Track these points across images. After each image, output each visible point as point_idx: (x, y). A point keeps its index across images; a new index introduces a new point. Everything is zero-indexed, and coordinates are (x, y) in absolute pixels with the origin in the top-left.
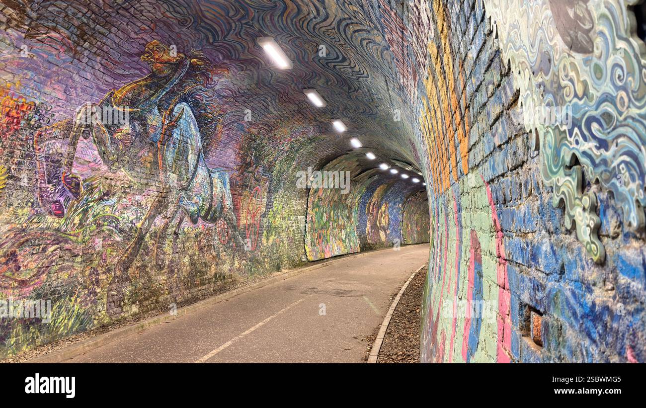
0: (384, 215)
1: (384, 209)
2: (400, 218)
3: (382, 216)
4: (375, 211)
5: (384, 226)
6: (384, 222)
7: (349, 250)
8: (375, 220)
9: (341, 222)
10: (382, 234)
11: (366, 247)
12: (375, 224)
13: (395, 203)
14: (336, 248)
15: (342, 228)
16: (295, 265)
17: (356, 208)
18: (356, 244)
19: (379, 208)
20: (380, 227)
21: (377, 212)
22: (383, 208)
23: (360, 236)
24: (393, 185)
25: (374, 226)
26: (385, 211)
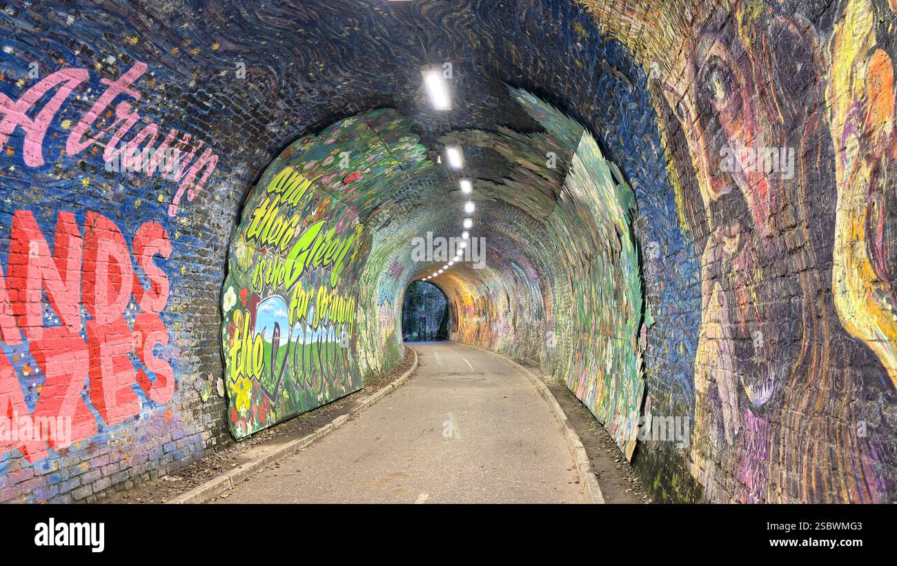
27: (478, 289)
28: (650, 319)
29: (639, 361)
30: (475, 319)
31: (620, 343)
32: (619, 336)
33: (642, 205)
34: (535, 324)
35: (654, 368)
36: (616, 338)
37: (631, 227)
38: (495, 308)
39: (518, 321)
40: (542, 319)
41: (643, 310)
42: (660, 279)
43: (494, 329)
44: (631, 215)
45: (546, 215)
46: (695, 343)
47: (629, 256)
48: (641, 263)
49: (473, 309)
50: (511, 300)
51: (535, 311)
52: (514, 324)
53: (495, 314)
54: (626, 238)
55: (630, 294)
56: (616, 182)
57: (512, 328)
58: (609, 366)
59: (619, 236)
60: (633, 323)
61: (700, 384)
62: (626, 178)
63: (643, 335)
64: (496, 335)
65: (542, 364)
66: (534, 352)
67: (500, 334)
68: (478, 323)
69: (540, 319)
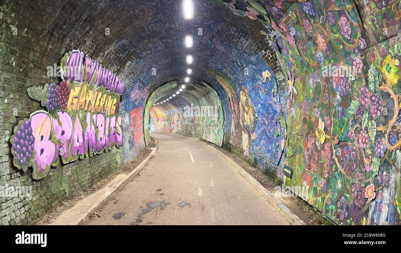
0: (246, 109)
1: (245, 98)
3: (244, 110)
4: (236, 107)
5: (248, 126)
8: (238, 118)
12: (239, 123)
20: (244, 126)
21: (238, 107)
22: (243, 98)
26: (247, 102)
27: (165, 112)
28: (225, 123)
29: (223, 130)
30: (163, 123)
31: (219, 128)
32: (219, 126)
33: (224, 105)
34: (190, 124)
35: (225, 131)
36: (218, 127)
37: (222, 107)
38: (172, 119)
39: (183, 123)
40: (193, 123)
41: (224, 122)
42: (227, 117)
43: (172, 126)
44: (222, 106)
45: (200, 97)
46: (231, 127)
47: (222, 112)
48: (224, 114)
49: (162, 119)
50: (180, 116)
51: (190, 121)
52: (181, 124)
53: (172, 121)
54: (221, 109)
55: (222, 119)
56: (220, 100)
57: (180, 126)
58: (216, 132)
59: (220, 108)
60: (222, 124)
61: (231, 132)
62: (222, 100)
63: (224, 126)
64: (173, 128)
65: (193, 136)
66: (190, 133)
67: (175, 128)
68: (164, 124)
69: (192, 123)
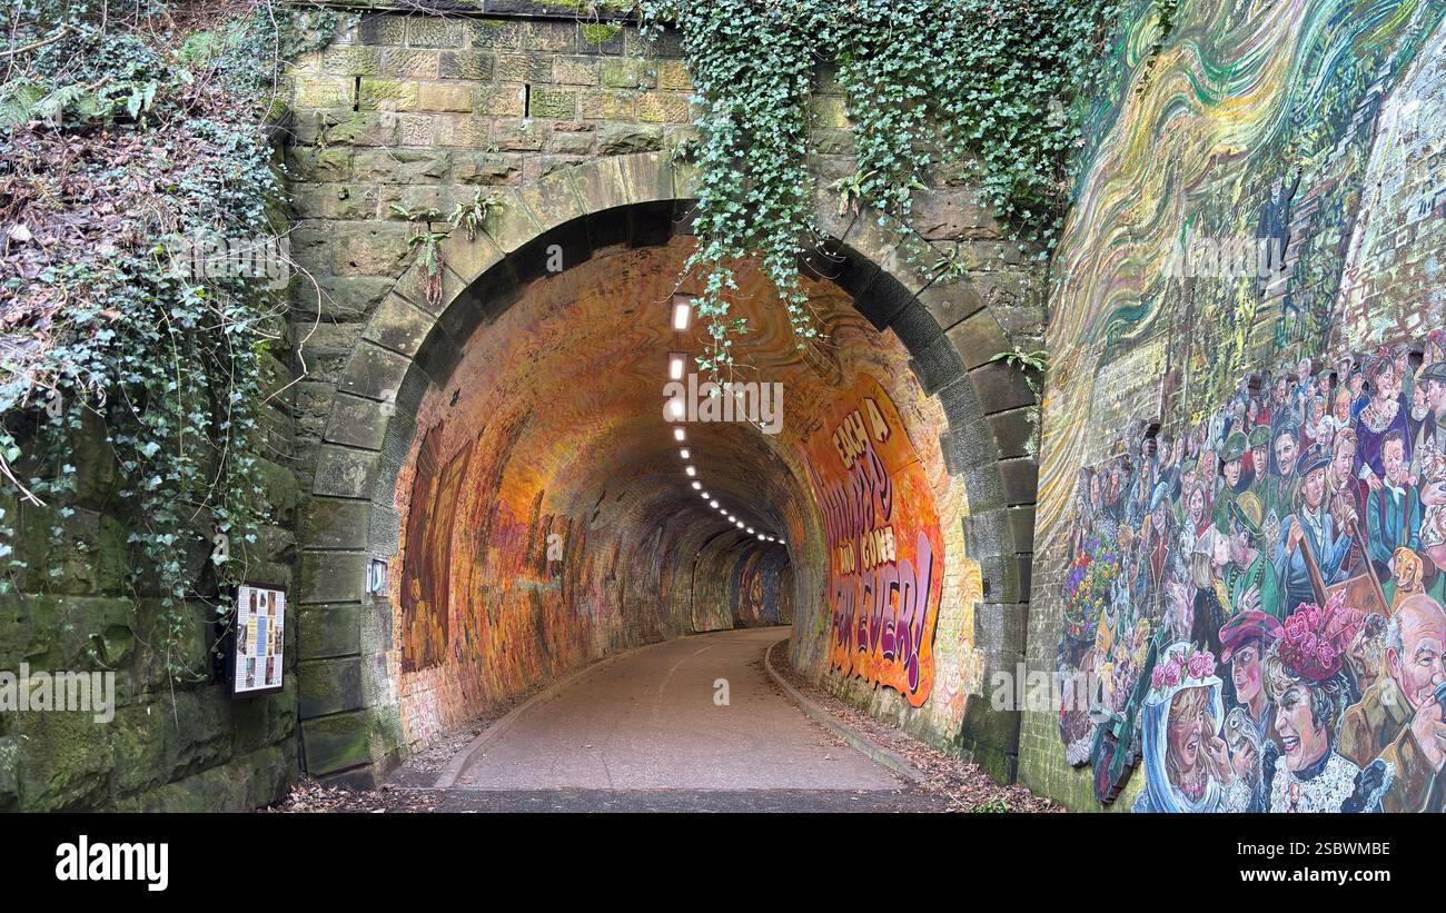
0: (757, 587)
2: (776, 589)
3: (755, 588)
4: (748, 582)
5: (757, 601)
6: (757, 595)
7: (723, 626)
8: (748, 593)
9: (717, 596)
10: (755, 609)
11: (739, 625)
12: (748, 598)
13: (770, 571)
14: (713, 624)
15: (717, 601)
16: (688, 633)
17: (728, 580)
18: (729, 620)
19: (752, 577)
20: (754, 601)
21: (750, 584)
22: (757, 578)
23: (732, 610)
24: (768, 550)
25: (746, 600)
26: (758, 582)
39: (627, 595)
43: (583, 611)
49: (523, 540)
50: (620, 561)
52: (621, 599)
57: (616, 606)
64: (589, 625)
67: (596, 620)
